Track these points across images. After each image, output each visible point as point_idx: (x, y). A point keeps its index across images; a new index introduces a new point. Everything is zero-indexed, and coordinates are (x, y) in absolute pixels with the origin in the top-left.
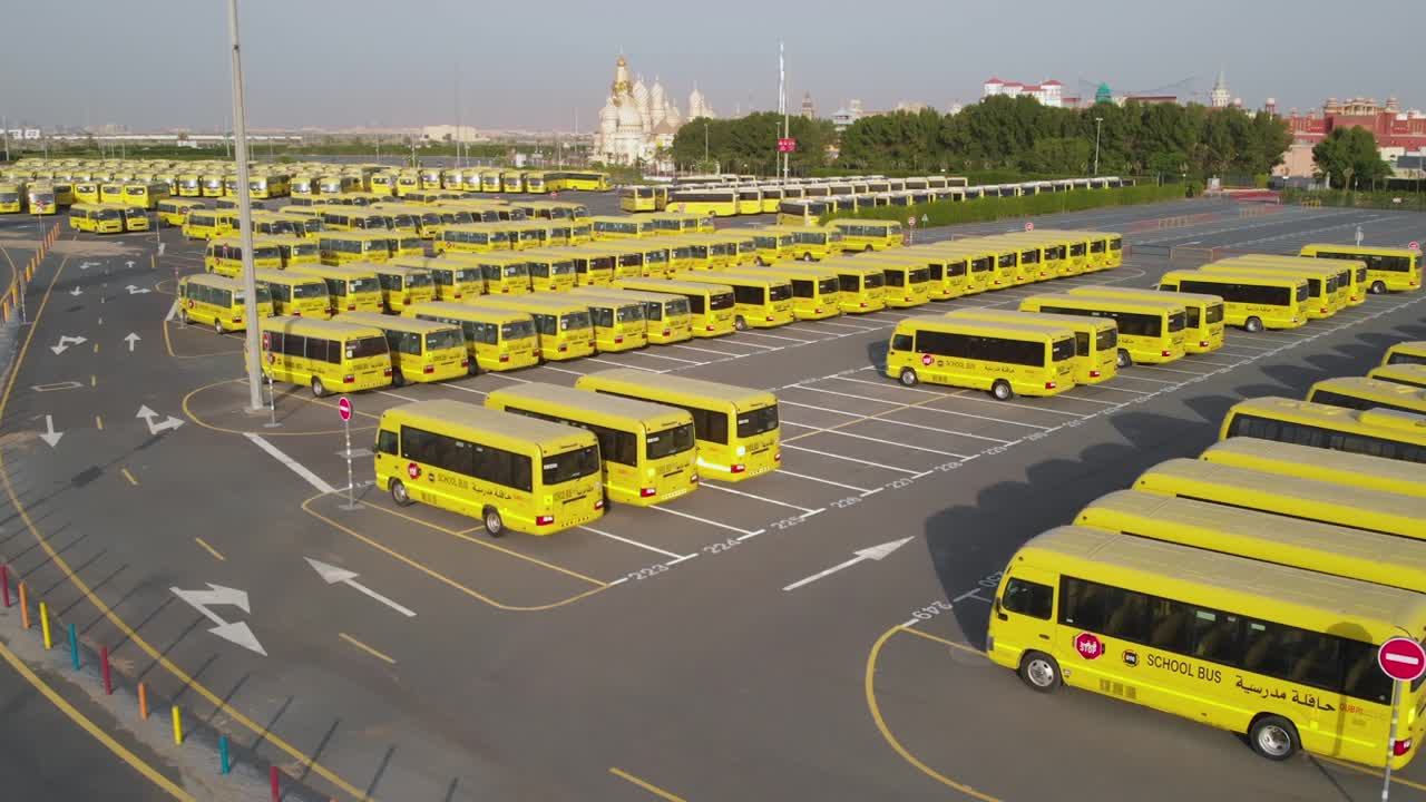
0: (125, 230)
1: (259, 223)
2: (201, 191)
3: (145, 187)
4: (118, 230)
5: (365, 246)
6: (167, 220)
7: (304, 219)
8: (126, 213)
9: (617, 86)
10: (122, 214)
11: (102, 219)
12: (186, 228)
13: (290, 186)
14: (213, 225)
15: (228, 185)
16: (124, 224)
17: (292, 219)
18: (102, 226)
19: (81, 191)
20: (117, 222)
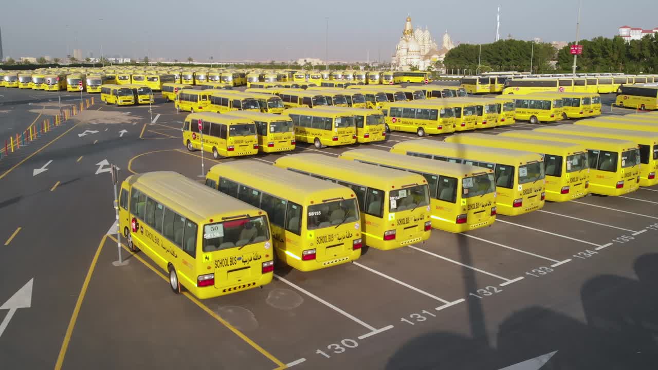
0: (137, 103)
1: (232, 100)
2: (194, 82)
3: (158, 76)
4: (131, 103)
5: (336, 122)
6: (167, 97)
7: (267, 98)
8: (138, 91)
9: (406, 32)
10: (135, 92)
11: (121, 95)
12: (177, 102)
13: (246, 78)
14: (196, 101)
15: (210, 78)
16: (136, 100)
17: (257, 97)
18: (120, 100)
19: (120, 79)
20: (131, 97)
